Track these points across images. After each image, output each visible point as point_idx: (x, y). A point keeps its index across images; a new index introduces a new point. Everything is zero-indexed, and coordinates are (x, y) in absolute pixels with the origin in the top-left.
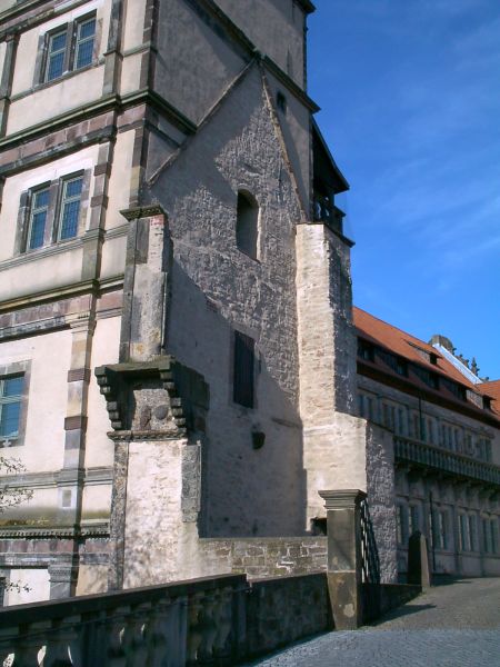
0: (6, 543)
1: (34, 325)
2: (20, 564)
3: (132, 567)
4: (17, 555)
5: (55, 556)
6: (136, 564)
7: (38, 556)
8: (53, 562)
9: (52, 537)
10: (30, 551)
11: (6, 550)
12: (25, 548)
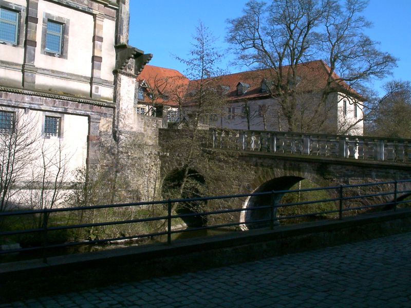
0: (67, 103)
1: (76, 5)
2: (75, 113)
3: (121, 120)
4: (75, 109)
5: (93, 112)
6: (122, 119)
7: (85, 111)
8: (91, 114)
9: (90, 104)
10: (80, 108)
11: (67, 106)
12: (77, 106)
